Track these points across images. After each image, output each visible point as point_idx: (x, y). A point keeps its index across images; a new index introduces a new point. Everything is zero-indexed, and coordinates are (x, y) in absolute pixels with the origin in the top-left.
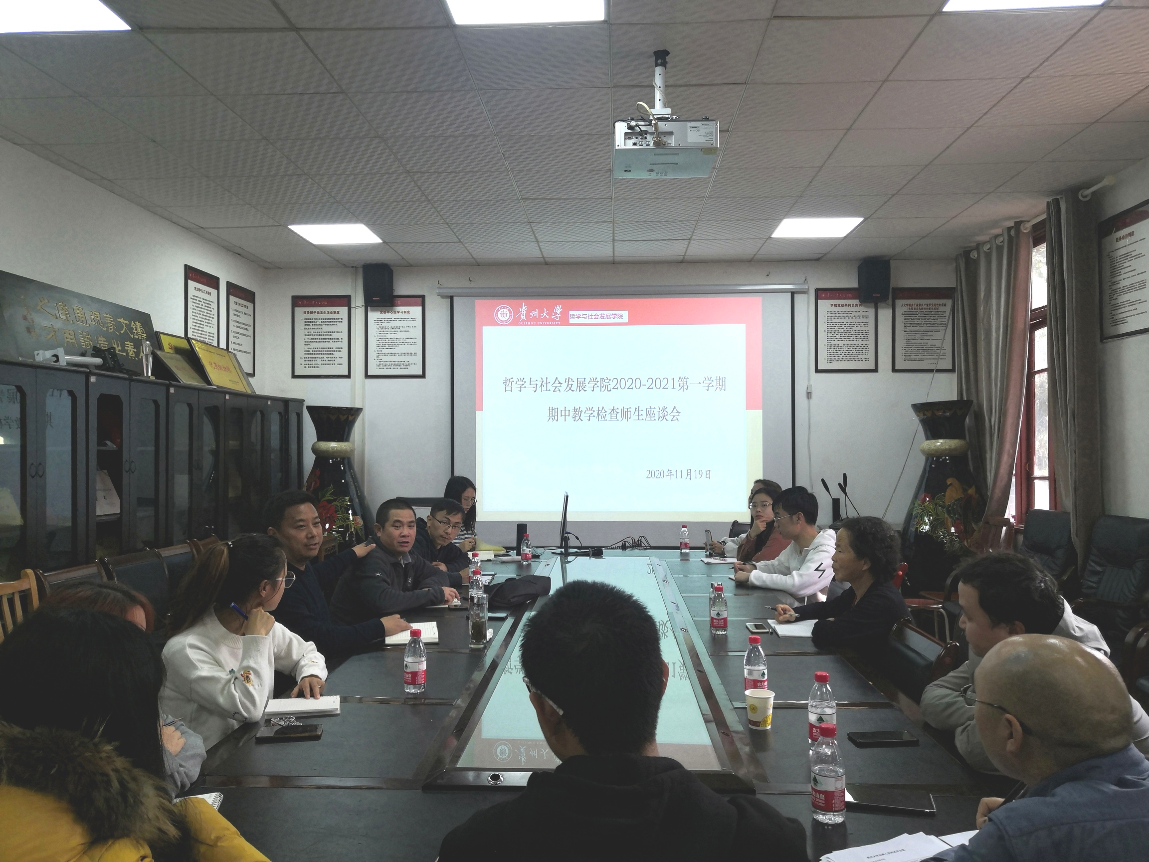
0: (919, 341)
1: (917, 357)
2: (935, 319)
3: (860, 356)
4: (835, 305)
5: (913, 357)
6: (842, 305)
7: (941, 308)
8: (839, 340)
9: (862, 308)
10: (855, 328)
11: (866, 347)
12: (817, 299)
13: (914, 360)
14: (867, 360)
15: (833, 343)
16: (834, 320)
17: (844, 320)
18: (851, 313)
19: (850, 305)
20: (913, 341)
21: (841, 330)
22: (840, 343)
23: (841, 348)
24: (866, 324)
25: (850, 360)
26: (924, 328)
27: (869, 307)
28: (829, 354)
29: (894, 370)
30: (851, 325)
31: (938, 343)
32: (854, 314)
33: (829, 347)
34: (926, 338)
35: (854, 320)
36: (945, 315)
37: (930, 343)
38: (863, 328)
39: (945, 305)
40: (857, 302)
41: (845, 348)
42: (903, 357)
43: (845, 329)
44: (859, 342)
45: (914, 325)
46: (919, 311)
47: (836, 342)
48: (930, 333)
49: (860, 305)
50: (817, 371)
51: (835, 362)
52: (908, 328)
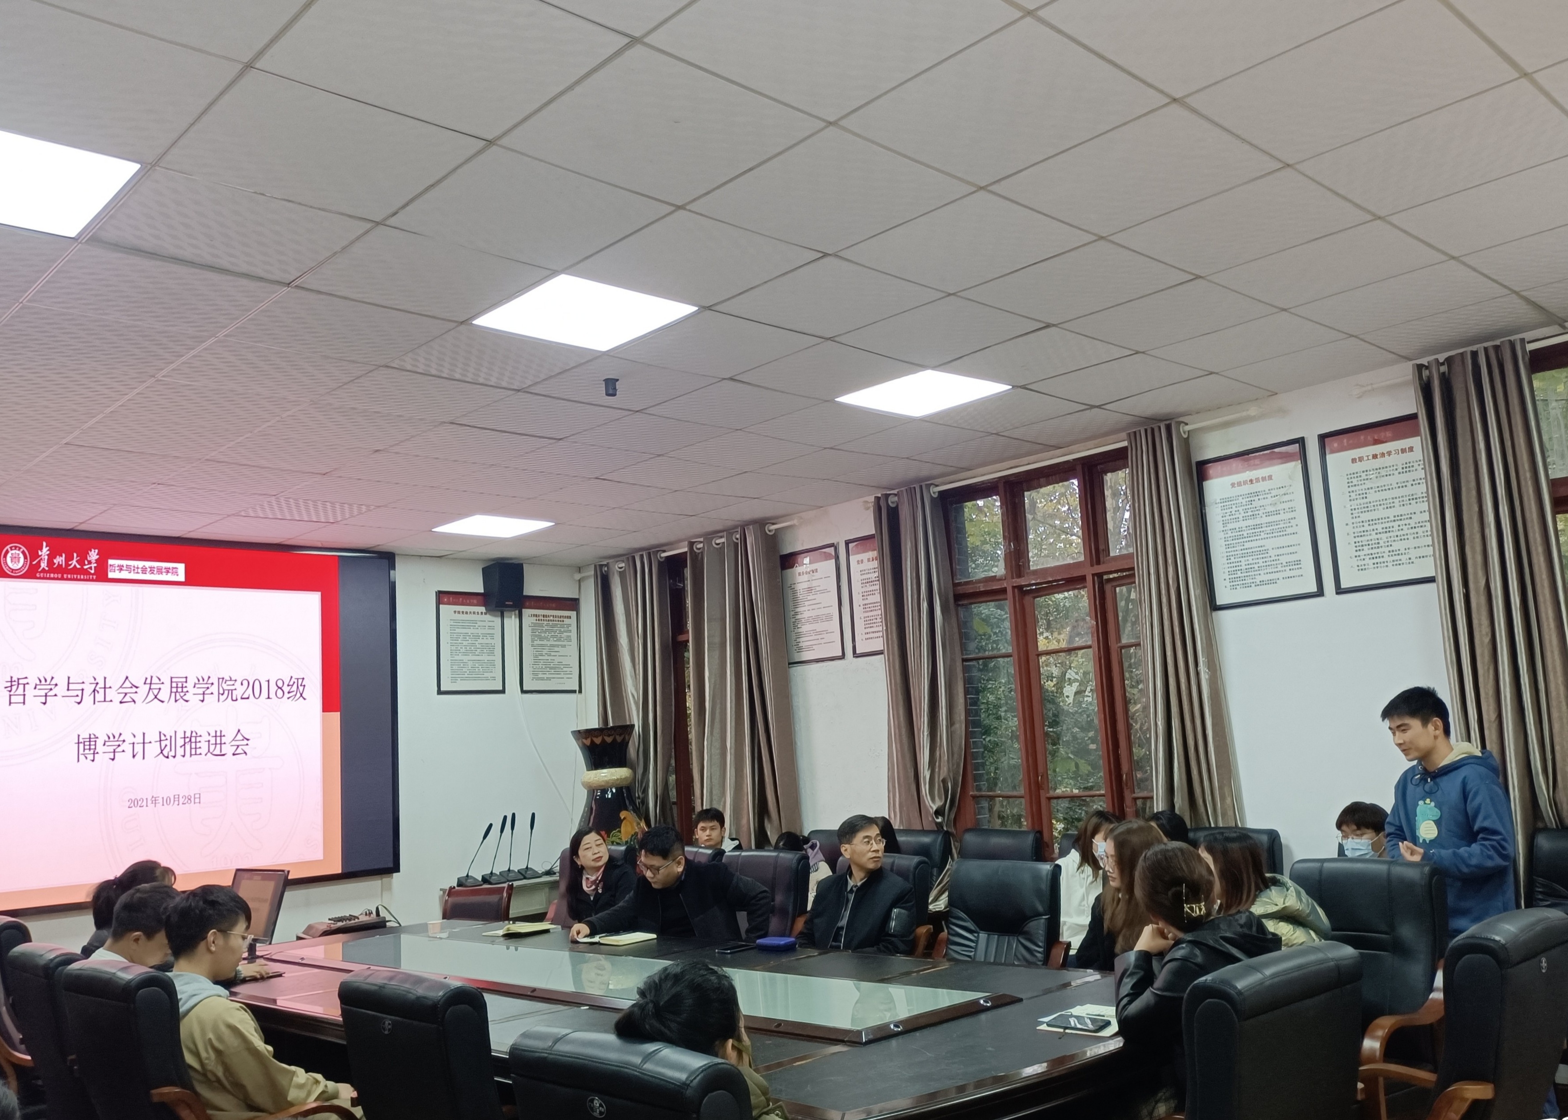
0: (546, 657)
1: (545, 676)
2: (561, 632)
3: (486, 675)
4: (459, 612)
5: (540, 676)
6: (467, 613)
7: (567, 621)
8: (465, 654)
9: (488, 617)
10: (480, 641)
11: (492, 663)
12: (439, 602)
13: (542, 679)
14: (494, 678)
15: (457, 658)
16: (458, 631)
17: (469, 631)
18: (475, 622)
19: (474, 613)
20: (540, 658)
21: (465, 643)
22: (465, 658)
23: (465, 664)
24: (492, 636)
25: (475, 679)
26: (549, 643)
27: (495, 616)
28: (453, 672)
29: (523, 692)
30: (477, 637)
31: (565, 661)
32: (479, 623)
33: (453, 662)
34: (553, 654)
35: (480, 631)
36: (570, 628)
37: (557, 659)
38: (489, 641)
39: (570, 618)
40: (482, 609)
41: (470, 664)
42: (532, 676)
43: (470, 642)
44: (485, 658)
45: (541, 639)
46: (545, 622)
47: (460, 657)
48: (556, 649)
49: (486, 614)
50: (440, 692)
51: (459, 681)
52: (536, 643)
